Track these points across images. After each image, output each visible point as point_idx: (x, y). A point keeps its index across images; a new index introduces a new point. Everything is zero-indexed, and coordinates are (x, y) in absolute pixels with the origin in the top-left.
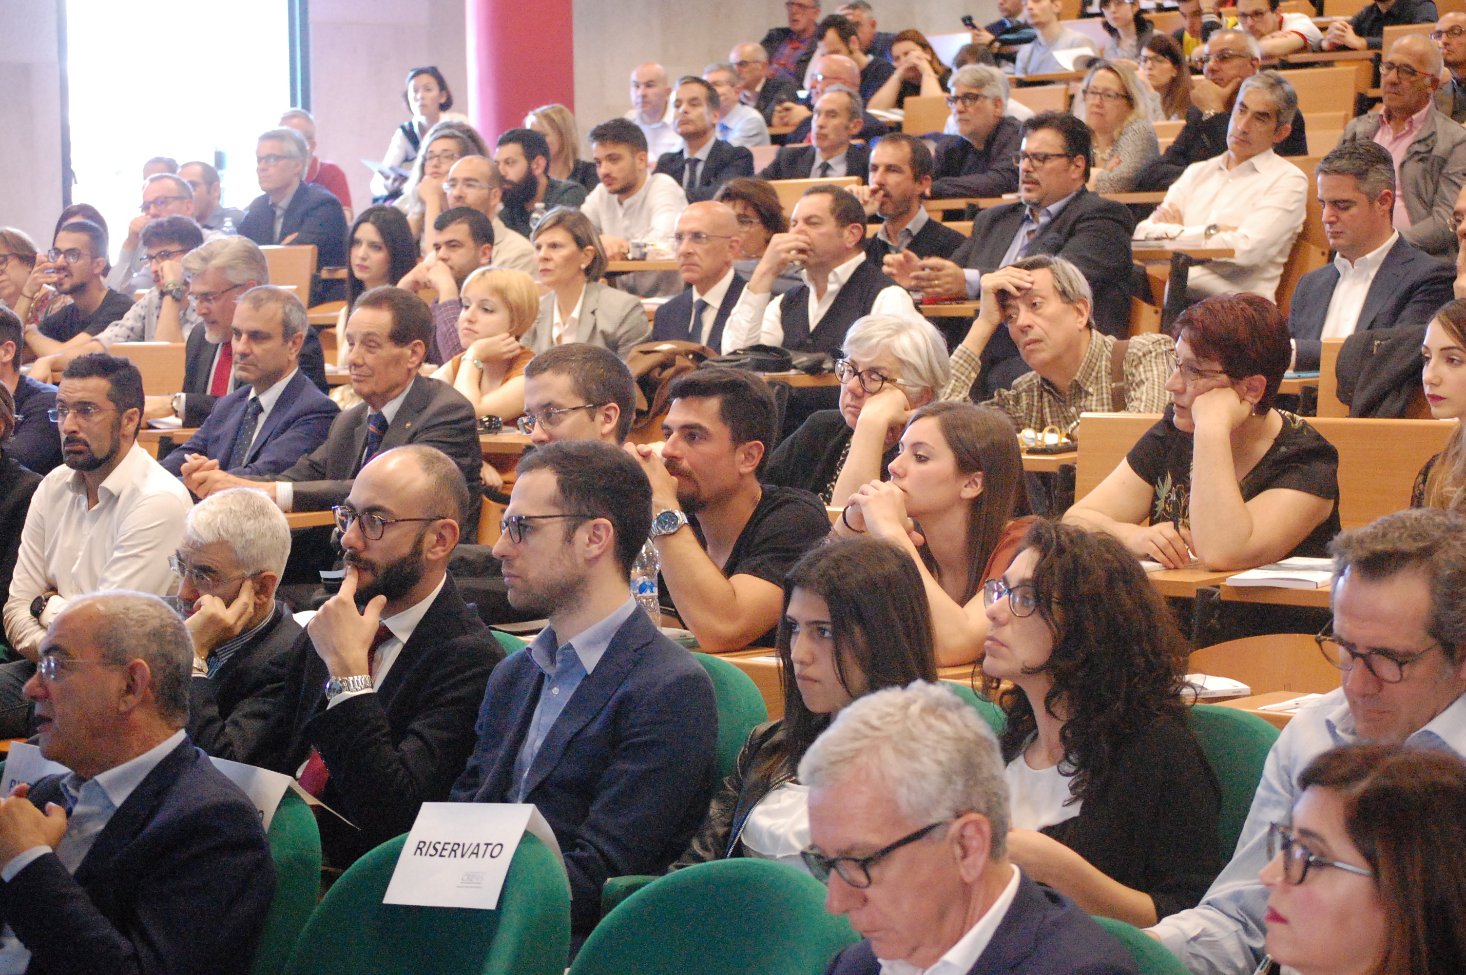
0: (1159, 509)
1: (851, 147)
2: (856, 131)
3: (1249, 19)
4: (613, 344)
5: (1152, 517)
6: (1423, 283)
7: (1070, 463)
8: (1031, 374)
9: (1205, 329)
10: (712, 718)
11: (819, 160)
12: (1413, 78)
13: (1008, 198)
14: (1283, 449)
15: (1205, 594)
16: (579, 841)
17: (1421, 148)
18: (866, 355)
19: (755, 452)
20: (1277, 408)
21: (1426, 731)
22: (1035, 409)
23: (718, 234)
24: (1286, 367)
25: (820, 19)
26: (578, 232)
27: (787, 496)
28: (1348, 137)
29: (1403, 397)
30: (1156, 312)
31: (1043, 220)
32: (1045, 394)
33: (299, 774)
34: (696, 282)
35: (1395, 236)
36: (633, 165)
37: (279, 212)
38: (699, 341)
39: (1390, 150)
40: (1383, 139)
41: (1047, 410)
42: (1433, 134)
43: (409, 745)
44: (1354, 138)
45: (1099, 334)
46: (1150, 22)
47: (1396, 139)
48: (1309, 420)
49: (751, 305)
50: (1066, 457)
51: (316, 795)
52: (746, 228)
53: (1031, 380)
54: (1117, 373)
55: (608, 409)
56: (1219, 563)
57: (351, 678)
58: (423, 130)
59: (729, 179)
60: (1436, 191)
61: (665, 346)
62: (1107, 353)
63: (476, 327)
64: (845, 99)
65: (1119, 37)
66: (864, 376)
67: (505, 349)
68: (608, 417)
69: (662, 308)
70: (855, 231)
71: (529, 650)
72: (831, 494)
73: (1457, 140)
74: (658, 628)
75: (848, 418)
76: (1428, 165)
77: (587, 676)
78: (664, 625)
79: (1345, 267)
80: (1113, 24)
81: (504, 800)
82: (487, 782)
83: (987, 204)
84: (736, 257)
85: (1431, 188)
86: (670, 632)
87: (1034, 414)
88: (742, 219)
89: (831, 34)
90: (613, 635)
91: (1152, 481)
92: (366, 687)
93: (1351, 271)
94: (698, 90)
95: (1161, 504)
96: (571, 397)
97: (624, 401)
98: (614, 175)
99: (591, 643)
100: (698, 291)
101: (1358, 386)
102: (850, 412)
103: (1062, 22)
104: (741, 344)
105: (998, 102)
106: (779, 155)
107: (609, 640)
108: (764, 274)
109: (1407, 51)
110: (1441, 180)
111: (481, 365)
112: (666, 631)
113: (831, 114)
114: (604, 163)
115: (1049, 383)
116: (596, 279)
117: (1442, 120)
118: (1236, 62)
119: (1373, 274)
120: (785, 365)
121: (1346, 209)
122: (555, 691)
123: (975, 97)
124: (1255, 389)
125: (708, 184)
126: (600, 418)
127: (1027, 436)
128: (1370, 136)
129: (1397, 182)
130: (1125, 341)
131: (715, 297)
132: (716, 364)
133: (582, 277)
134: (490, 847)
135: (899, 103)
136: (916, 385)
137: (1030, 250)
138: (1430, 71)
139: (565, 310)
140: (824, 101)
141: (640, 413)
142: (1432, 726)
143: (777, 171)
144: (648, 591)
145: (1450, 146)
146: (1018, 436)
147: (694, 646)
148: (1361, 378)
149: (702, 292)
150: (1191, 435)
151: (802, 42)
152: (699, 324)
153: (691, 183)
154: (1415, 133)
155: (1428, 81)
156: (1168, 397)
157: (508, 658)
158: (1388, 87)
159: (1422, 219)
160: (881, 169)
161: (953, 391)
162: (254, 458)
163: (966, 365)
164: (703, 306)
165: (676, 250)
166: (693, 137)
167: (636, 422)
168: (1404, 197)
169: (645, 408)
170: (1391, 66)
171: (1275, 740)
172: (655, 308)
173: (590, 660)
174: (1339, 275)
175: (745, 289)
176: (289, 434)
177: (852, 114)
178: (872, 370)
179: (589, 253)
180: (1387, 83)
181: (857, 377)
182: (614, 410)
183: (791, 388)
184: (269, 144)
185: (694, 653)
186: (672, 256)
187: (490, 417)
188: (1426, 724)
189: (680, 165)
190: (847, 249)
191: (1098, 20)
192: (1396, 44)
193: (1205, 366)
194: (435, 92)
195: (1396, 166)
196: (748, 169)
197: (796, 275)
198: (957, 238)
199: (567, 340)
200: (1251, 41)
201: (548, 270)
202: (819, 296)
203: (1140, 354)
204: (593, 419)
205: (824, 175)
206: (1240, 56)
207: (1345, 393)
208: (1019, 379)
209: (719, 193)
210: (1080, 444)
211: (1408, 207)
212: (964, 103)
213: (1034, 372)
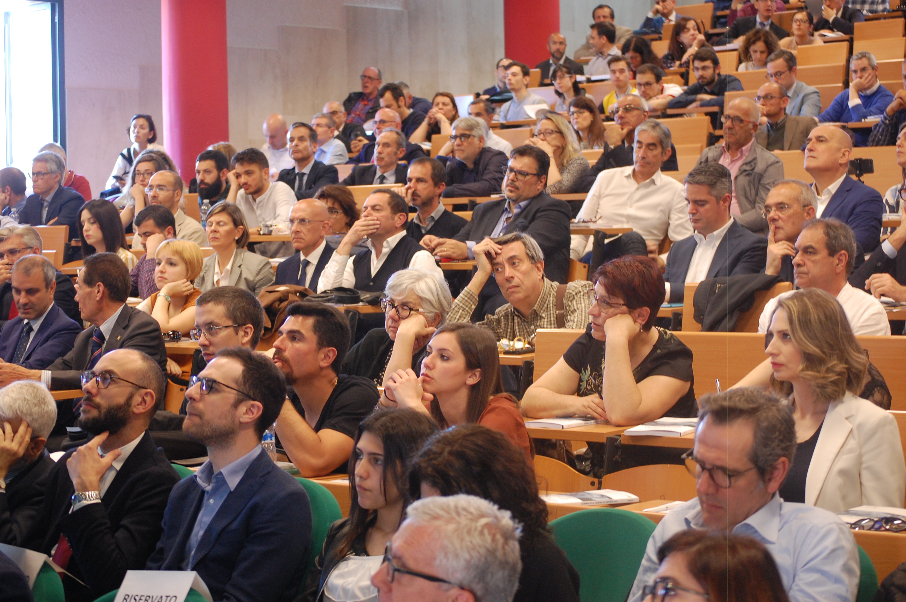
0: (583, 388)
1: (398, 165)
2: (401, 156)
3: (643, 88)
4: (253, 287)
5: (580, 392)
6: (747, 251)
7: (530, 360)
8: (507, 305)
9: (614, 277)
10: (309, 518)
11: (379, 174)
12: (742, 125)
13: (495, 197)
14: (659, 351)
15: (612, 440)
16: (225, 594)
17: (747, 168)
18: (399, 295)
19: (331, 354)
20: (655, 326)
21: (745, 524)
22: (509, 327)
23: (316, 219)
24: (662, 300)
25: (381, 87)
26: (235, 216)
27: (354, 381)
28: (703, 160)
29: (734, 319)
30: (585, 267)
31: (516, 211)
32: (516, 318)
33: (53, 552)
34: (303, 249)
35: (732, 220)
36: (261, 176)
37: (46, 204)
38: (304, 285)
39: (729, 168)
40: (725, 161)
41: (517, 327)
42: (755, 159)
43: (120, 534)
44: (707, 160)
45: (548, 280)
46: (584, 89)
47: (732, 161)
48: (675, 333)
49: (337, 262)
50: (527, 356)
51: (62, 567)
52: (334, 216)
53: (507, 309)
54: (560, 305)
55: (246, 328)
56: (621, 421)
57: (87, 493)
58: (136, 154)
59: (324, 185)
60: (757, 194)
61: (282, 288)
62: (553, 292)
63: (166, 276)
64: (395, 136)
65: (564, 98)
66: (399, 308)
67: (184, 289)
68: (246, 333)
69: (281, 264)
70: (401, 217)
71: (196, 476)
72: (382, 380)
73: (770, 162)
74: (275, 462)
75: (390, 334)
76: (751, 178)
77: (231, 492)
78: (279, 460)
79: (701, 239)
80: (560, 91)
81: (180, 568)
82: (169, 558)
83: (482, 200)
84: (327, 234)
85: (753, 192)
86: (281, 465)
87: (509, 330)
88: (331, 210)
89: (388, 95)
90: (247, 467)
91: (578, 370)
92: (96, 499)
93: (704, 242)
94: (303, 131)
95: (584, 384)
96: (224, 319)
97: (257, 324)
98: (249, 183)
99: (234, 472)
100: (304, 254)
101: (706, 313)
102: (392, 331)
103: (529, 89)
104: (329, 287)
105: (481, 139)
106: (354, 170)
107: (245, 470)
108: (346, 244)
109: (738, 108)
110: (760, 187)
111: (170, 299)
112: (280, 464)
113: (386, 145)
114: (243, 176)
115: (518, 311)
116: (243, 247)
117: (760, 150)
118: (635, 113)
119: (717, 243)
120: (357, 300)
121: (703, 205)
122: (212, 501)
123: (467, 136)
124: (643, 316)
125: (310, 188)
126: (241, 333)
127: (504, 343)
128: (716, 160)
129: (733, 188)
130: (565, 285)
131: (314, 258)
132: (313, 299)
133: (234, 245)
134: (169, 598)
135: (428, 138)
136: (432, 312)
137: (507, 230)
138: (752, 120)
139: (222, 265)
140: (382, 137)
141: (266, 329)
142: (749, 521)
143: (352, 180)
144: (269, 439)
145: (765, 167)
146: (498, 343)
147: (296, 473)
148: (709, 308)
149: (306, 255)
150: (604, 343)
151: (369, 101)
152: (304, 274)
153: (300, 187)
154: (744, 158)
155: (751, 126)
156: (591, 319)
157: (182, 481)
158: (727, 130)
159: (747, 211)
160: (414, 181)
161: (460, 317)
162: (28, 358)
163: (469, 301)
164: (307, 263)
165: (290, 229)
166: (301, 160)
167: (264, 335)
168: (736, 197)
169: (270, 326)
170: (728, 117)
171: (654, 530)
172: (277, 264)
173: (233, 482)
174: (696, 244)
175: (334, 252)
176: (49, 343)
177: (399, 145)
178: (404, 304)
179: (240, 230)
180: (726, 128)
181: (394, 309)
182: (250, 329)
183: (359, 313)
184: (39, 164)
185: (296, 478)
186: (288, 232)
187: (174, 332)
188: (745, 519)
189: (293, 177)
190: (396, 228)
191: (551, 88)
192: (731, 104)
193: (613, 300)
194: (147, 130)
195: (733, 178)
196: (335, 179)
197: (363, 244)
198: (462, 222)
199: (223, 284)
200: (643, 100)
201: (217, 238)
202: (377, 256)
203: (574, 293)
204: (237, 333)
205: (381, 182)
206: (637, 109)
207: (699, 316)
208: (500, 309)
209: (317, 194)
210: (536, 348)
211: (739, 203)
212: (461, 139)
213: (509, 304)
